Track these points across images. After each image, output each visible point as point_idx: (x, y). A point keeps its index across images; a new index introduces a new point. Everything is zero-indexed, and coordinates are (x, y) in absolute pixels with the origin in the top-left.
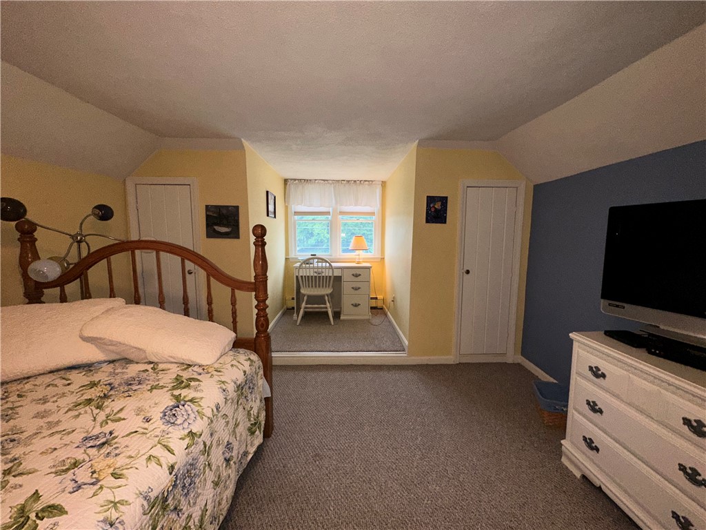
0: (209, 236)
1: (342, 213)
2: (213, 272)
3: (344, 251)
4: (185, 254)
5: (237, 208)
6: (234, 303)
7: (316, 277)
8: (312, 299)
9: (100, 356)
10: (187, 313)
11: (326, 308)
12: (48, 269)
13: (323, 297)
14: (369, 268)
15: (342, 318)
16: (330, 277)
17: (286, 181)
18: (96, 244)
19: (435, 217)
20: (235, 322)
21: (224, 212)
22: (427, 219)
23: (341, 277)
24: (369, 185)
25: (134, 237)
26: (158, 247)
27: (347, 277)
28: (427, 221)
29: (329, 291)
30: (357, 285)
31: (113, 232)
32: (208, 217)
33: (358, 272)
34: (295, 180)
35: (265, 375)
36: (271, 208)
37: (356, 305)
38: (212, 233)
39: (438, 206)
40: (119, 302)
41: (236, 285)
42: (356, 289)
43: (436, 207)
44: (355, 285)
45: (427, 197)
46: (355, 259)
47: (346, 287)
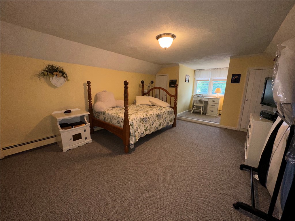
0: (170, 87)
1: (213, 80)
2: (168, 93)
3: (213, 93)
4: (164, 90)
5: (176, 80)
6: (171, 99)
7: (199, 101)
8: (197, 107)
9: (151, 104)
10: (163, 100)
11: (201, 110)
12: (146, 91)
13: (200, 106)
14: (219, 99)
15: (206, 114)
16: (203, 101)
17: (195, 70)
18: (151, 88)
19: (235, 81)
20: (170, 103)
21: (173, 81)
22: (231, 81)
23: (208, 101)
24: (226, 69)
25: (156, 86)
26: (160, 88)
27: (210, 101)
28: (232, 82)
29: (203, 105)
30: (214, 104)
31: (153, 86)
32: (170, 82)
33: (214, 100)
34: (198, 70)
35: (175, 114)
36: (187, 79)
37: (212, 111)
38: (170, 86)
39: (236, 77)
40: (153, 97)
41: (171, 96)
42: (213, 106)
43: (236, 78)
44: (212, 104)
45: (232, 75)
46: (216, 96)
47: (209, 105)
